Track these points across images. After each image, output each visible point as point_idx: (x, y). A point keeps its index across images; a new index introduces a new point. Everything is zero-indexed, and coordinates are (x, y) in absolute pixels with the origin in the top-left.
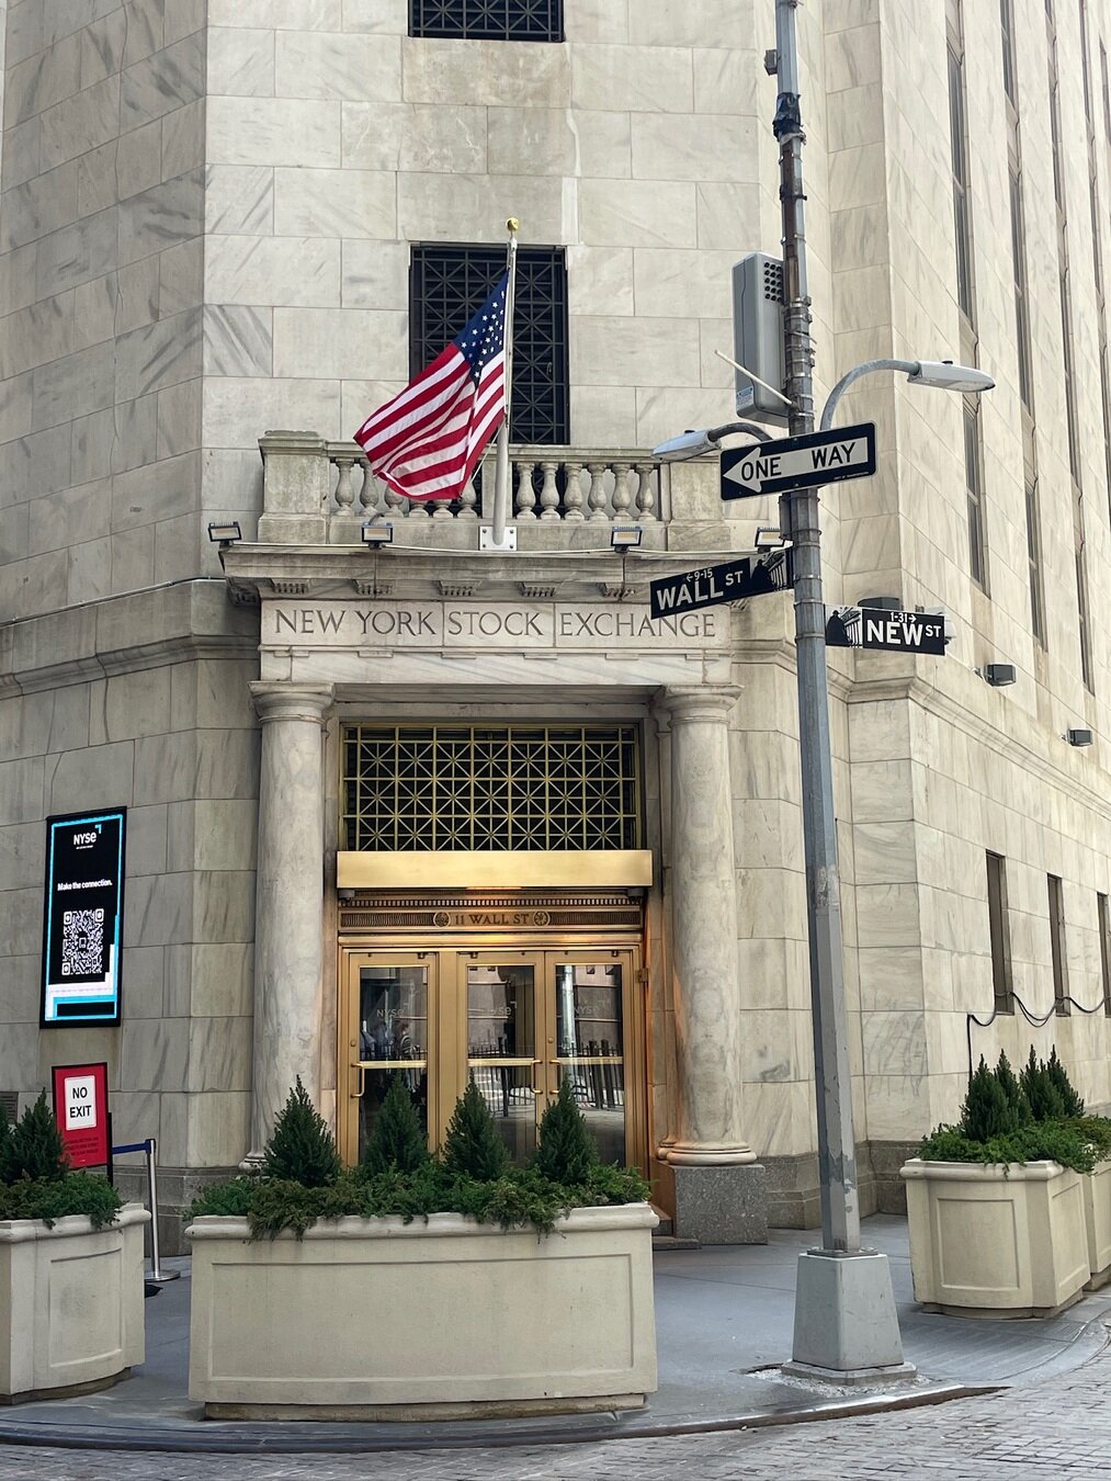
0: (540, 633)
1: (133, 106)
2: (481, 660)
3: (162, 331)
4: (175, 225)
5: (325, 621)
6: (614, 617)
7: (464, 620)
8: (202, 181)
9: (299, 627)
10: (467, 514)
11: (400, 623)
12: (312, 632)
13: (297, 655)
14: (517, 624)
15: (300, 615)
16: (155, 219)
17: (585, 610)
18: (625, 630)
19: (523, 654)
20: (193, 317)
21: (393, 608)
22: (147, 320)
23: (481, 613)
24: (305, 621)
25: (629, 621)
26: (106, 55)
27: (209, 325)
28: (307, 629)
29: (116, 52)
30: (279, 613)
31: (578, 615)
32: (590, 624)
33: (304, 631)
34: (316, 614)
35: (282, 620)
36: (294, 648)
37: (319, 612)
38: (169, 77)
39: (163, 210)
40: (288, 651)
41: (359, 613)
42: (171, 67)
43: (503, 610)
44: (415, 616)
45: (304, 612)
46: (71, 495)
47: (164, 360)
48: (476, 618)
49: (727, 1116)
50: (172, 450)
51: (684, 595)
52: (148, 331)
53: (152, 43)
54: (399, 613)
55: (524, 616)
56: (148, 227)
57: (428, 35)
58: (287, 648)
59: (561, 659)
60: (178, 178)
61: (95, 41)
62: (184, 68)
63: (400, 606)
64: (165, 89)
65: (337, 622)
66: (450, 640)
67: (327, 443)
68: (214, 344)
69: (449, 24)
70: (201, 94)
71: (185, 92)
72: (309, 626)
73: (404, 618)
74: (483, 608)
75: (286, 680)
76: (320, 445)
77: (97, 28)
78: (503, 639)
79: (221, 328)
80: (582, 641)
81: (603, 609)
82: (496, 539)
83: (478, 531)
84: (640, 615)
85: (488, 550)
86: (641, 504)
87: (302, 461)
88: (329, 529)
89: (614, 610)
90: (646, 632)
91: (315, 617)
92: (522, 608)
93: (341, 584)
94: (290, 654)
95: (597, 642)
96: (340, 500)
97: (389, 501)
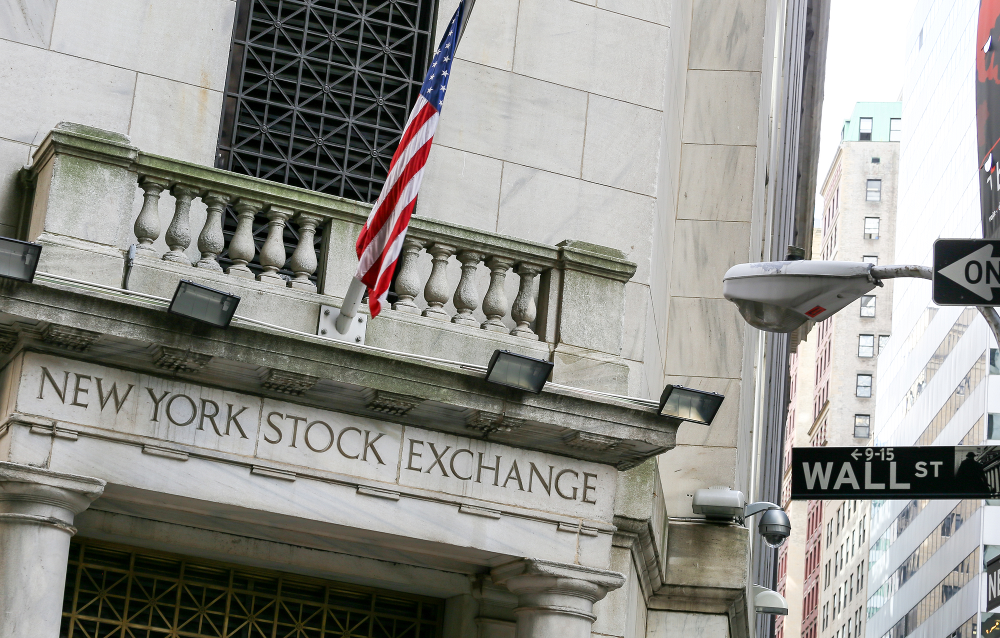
0: (380, 461)
2: (301, 485)
5: (105, 394)
6: (476, 455)
7: (286, 426)
9: (69, 397)
10: (304, 284)
11: (203, 415)
12: (86, 406)
13: (59, 434)
14: (353, 443)
15: (72, 381)
17: (441, 442)
18: (488, 476)
19: (356, 486)
21: (196, 393)
23: (310, 421)
24: (77, 389)
25: (494, 466)
28: (79, 401)
30: (46, 373)
31: (432, 445)
32: (446, 461)
33: (75, 403)
34: (94, 381)
35: (47, 383)
36: (59, 425)
37: (99, 381)
40: (50, 428)
41: (150, 392)
43: (338, 422)
44: (224, 410)
45: (79, 377)
48: (302, 426)
51: (847, 476)
54: (204, 402)
55: (363, 433)
58: (50, 424)
59: (404, 501)
63: (209, 394)
65: (120, 398)
66: (266, 450)
67: (141, 155)
72: (82, 398)
73: (210, 409)
74: (313, 415)
75: (43, 466)
76: (131, 156)
80: (434, 482)
81: (463, 444)
82: (340, 325)
83: (318, 311)
84: (508, 457)
85: (332, 337)
86: (518, 316)
87: (105, 173)
88: (128, 268)
89: (476, 447)
90: (513, 484)
91: (92, 386)
92: (363, 425)
93: (139, 349)
94: (52, 432)
95: (452, 487)
96: (142, 234)
97: (204, 248)
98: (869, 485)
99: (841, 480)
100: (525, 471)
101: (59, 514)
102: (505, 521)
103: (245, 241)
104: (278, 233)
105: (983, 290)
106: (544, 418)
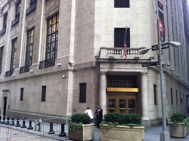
0: (127, 66)
1: (87, 15)
2: (122, 69)
3: (90, 37)
4: (91, 27)
8: (94, 23)
10: (120, 54)
14: (125, 65)
16: (90, 26)
17: (132, 64)
18: (136, 66)
19: (126, 68)
20: (93, 36)
22: (89, 36)
26: (85, 11)
27: (95, 37)
29: (86, 10)
30: (102, 64)
32: (133, 66)
38: (91, 13)
39: (90, 25)
41: (110, 64)
42: (91, 11)
43: (124, 64)
46: (81, 53)
47: (90, 40)
49: (147, 116)
50: (91, 48)
52: (89, 37)
53: (89, 9)
56: (89, 27)
57: (116, 7)
59: (130, 69)
60: (92, 22)
61: (84, 9)
62: (93, 12)
63: (114, 64)
64: (91, 14)
65: (107, 65)
66: (118, 67)
67: (107, 48)
68: (95, 38)
69: (118, 6)
70: (94, 14)
71: (93, 14)
74: (122, 64)
75: (103, 71)
77: (84, 8)
78: (124, 67)
79: (96, 37)
80: (132, 67)
81: (134, 64)
82: (123, 57)
83: (121, 56)
84: (138, 65)
85: (122, 58)
86: (138, 54)
87: (104, 50)
88: (107, 56)
89: (135, 64)
90: (138, 66)
91: (105, 65)
92: (126, 64)
93: (108, 62)
94: (103, 68)
95: (133, 67)
96: (108, 53)
97: (113, 53)
98: (148, 65)
99: (146, 65)
100: (139, 65)
101: (104, 74)
102: (138, 69)
103: (115, 52)
104: (118, 51)
105: (156, 49)
106: (140, 61)
